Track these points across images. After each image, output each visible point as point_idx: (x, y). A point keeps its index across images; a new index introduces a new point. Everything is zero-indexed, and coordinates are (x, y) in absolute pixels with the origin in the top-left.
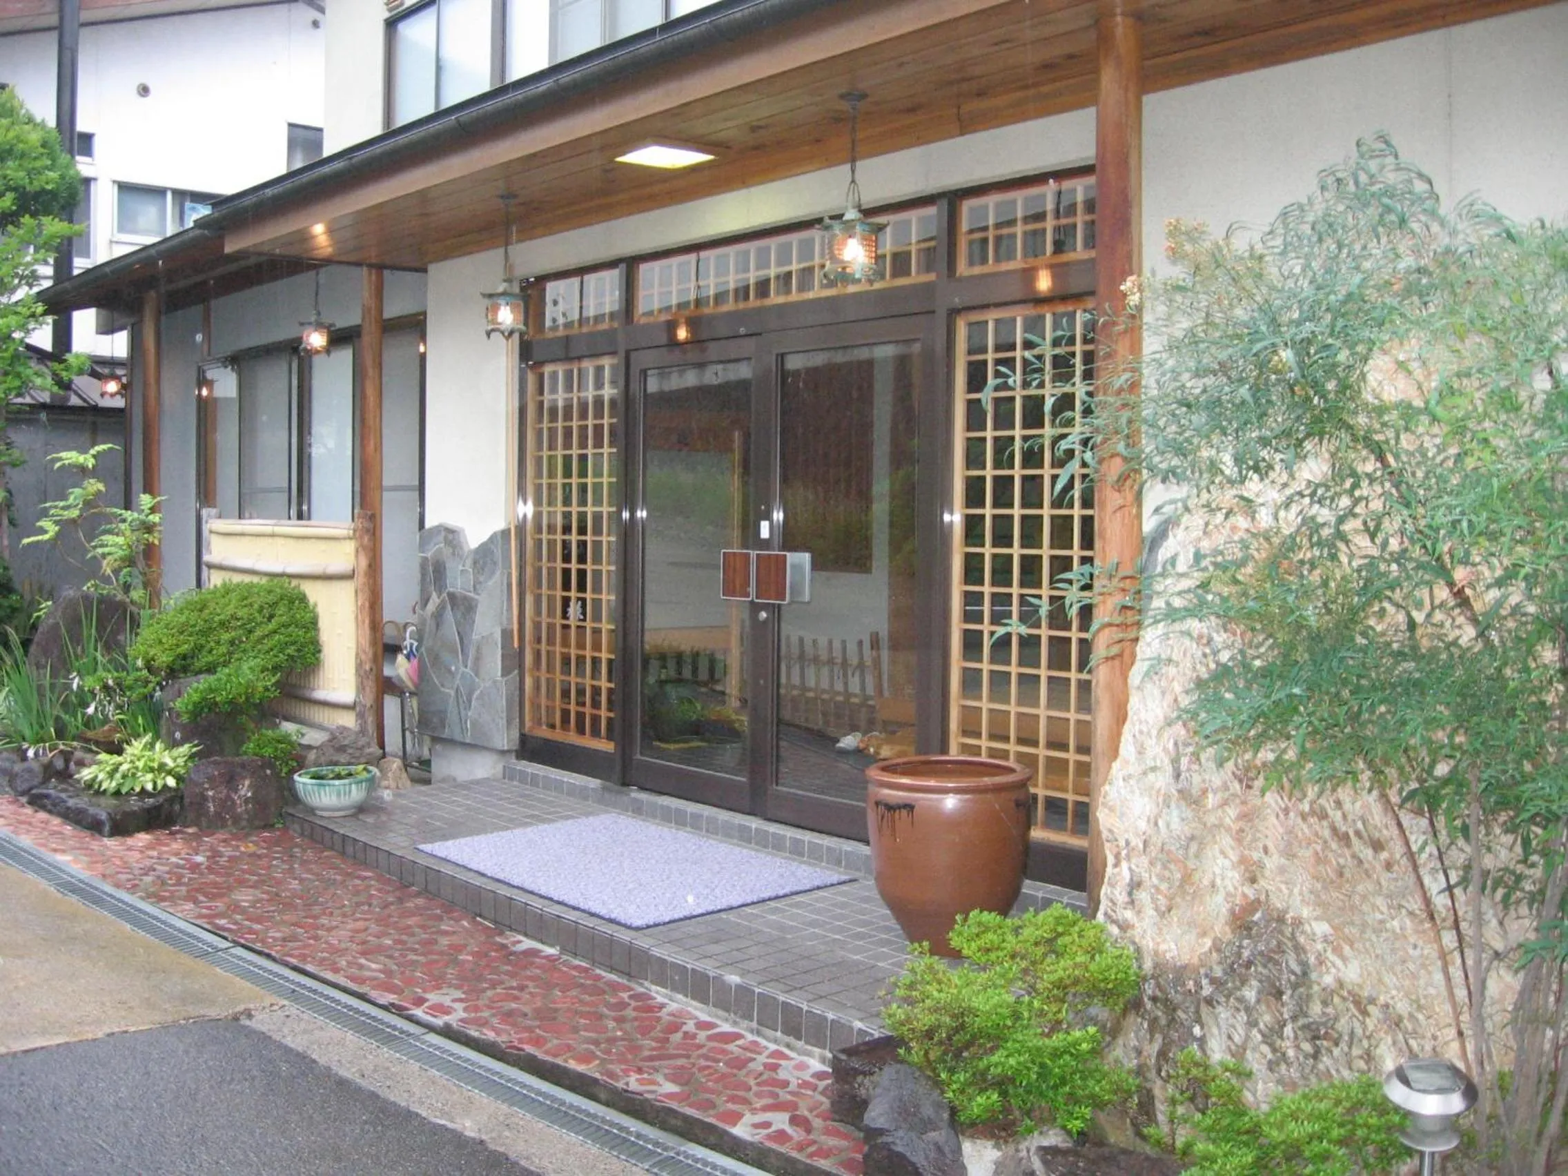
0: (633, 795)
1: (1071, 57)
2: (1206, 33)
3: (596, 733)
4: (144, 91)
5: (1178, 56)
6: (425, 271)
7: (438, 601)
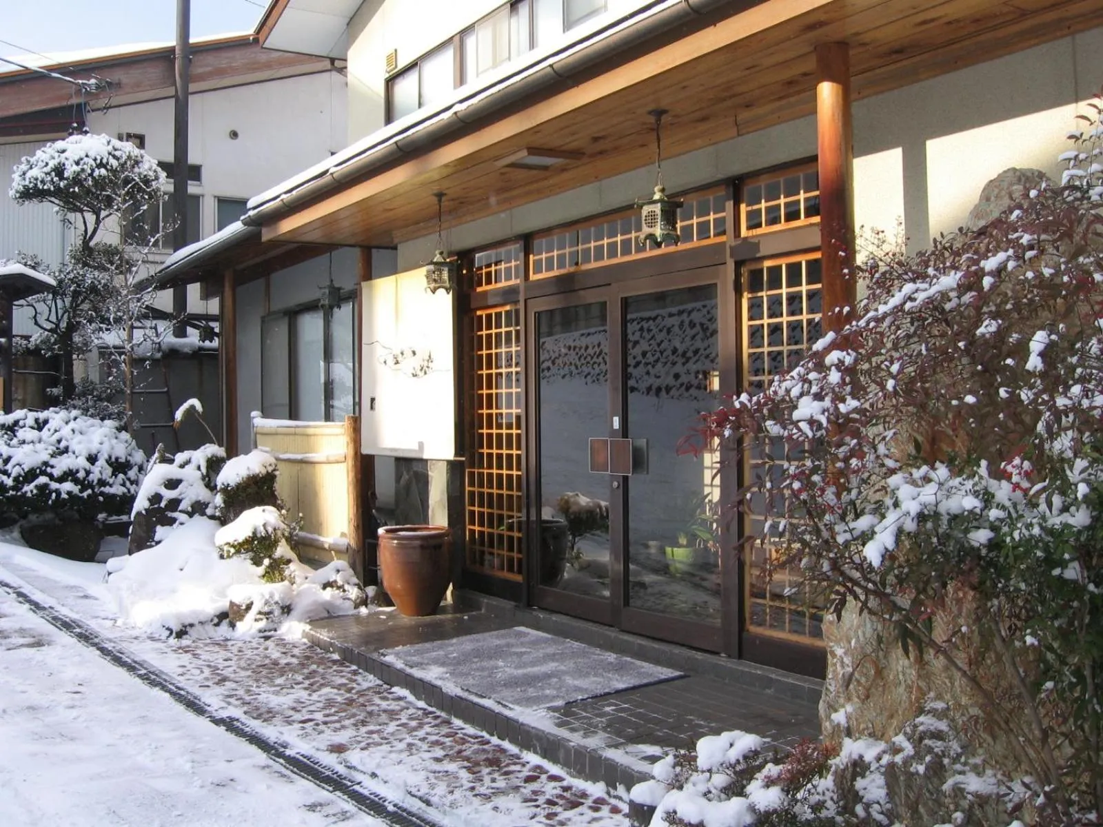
0: (534, 613)
1: (805, 74)
2: (899, 51)
3: (511, 569)
4: (234, 135)
5: (883, 70)
6: (395, 248)
7: (407, 477)
